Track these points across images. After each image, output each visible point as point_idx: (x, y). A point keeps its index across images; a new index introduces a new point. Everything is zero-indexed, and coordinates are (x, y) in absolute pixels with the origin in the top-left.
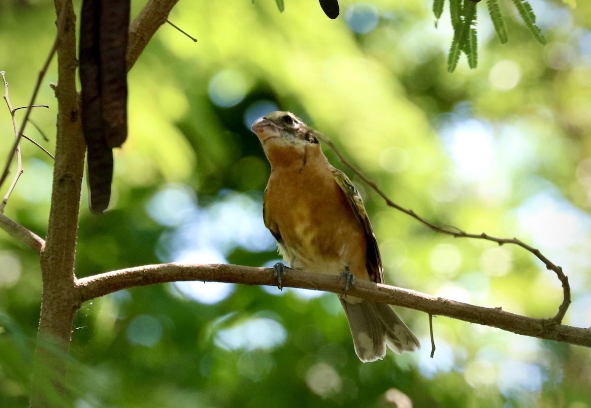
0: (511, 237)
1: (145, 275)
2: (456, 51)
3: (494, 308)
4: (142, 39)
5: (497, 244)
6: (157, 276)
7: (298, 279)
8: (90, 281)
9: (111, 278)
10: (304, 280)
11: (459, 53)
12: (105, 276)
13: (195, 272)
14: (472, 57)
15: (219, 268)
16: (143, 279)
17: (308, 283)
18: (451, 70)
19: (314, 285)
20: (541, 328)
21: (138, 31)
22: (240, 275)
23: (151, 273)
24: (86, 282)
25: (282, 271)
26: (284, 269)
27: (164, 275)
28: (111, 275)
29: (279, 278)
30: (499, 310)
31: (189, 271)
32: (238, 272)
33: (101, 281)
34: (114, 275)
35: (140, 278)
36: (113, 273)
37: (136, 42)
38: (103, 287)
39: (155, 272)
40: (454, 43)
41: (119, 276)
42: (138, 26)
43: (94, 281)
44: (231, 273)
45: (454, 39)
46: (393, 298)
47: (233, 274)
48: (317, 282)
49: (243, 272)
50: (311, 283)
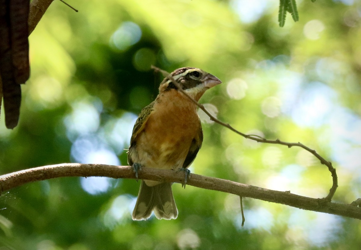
0: (297, 142)
1: (45, 172)
2: (283, 12)
3: (285, 191)
4: (40, 10)
5: (287, 147)
6: (53, 173)
7: (150, 174)
8: (7, 177)
9: (22, 175)
10: (154, 174)
11: (285, 13)
12: (18, 174)
13: (79, 170)
14: (294, 14)
15: (95, 167)
16: (44, 175)
17: (156, 176)
18: (282, 25)
19: (161, 177)
20: (317, 204)
21: (37, 5)
22: (110, 172)
23: (49, 171)
24: (5, 178)
25: (139, 168)
26: (140, 167)
27: (58, 172)
28: (22, 173)
29: (137, 173)
30: (289, 193)
31: (75, 169)
32: (108, 169)
33: (15, 177)
34: (24, 173)
35: (41, 174)
36: (23, 171)
37: (37, 13)
38: (16, 181)
39: (52, 171)
40: (281, 7)
41: (27, 174)
42: (38, 2)
43: (10, 177)
44: (103, 170)
45: (280, 4)
46: (215, 185)
47: (105, 171)
48: (163, 175)
49: (112, 170)
50: (159, 176)
